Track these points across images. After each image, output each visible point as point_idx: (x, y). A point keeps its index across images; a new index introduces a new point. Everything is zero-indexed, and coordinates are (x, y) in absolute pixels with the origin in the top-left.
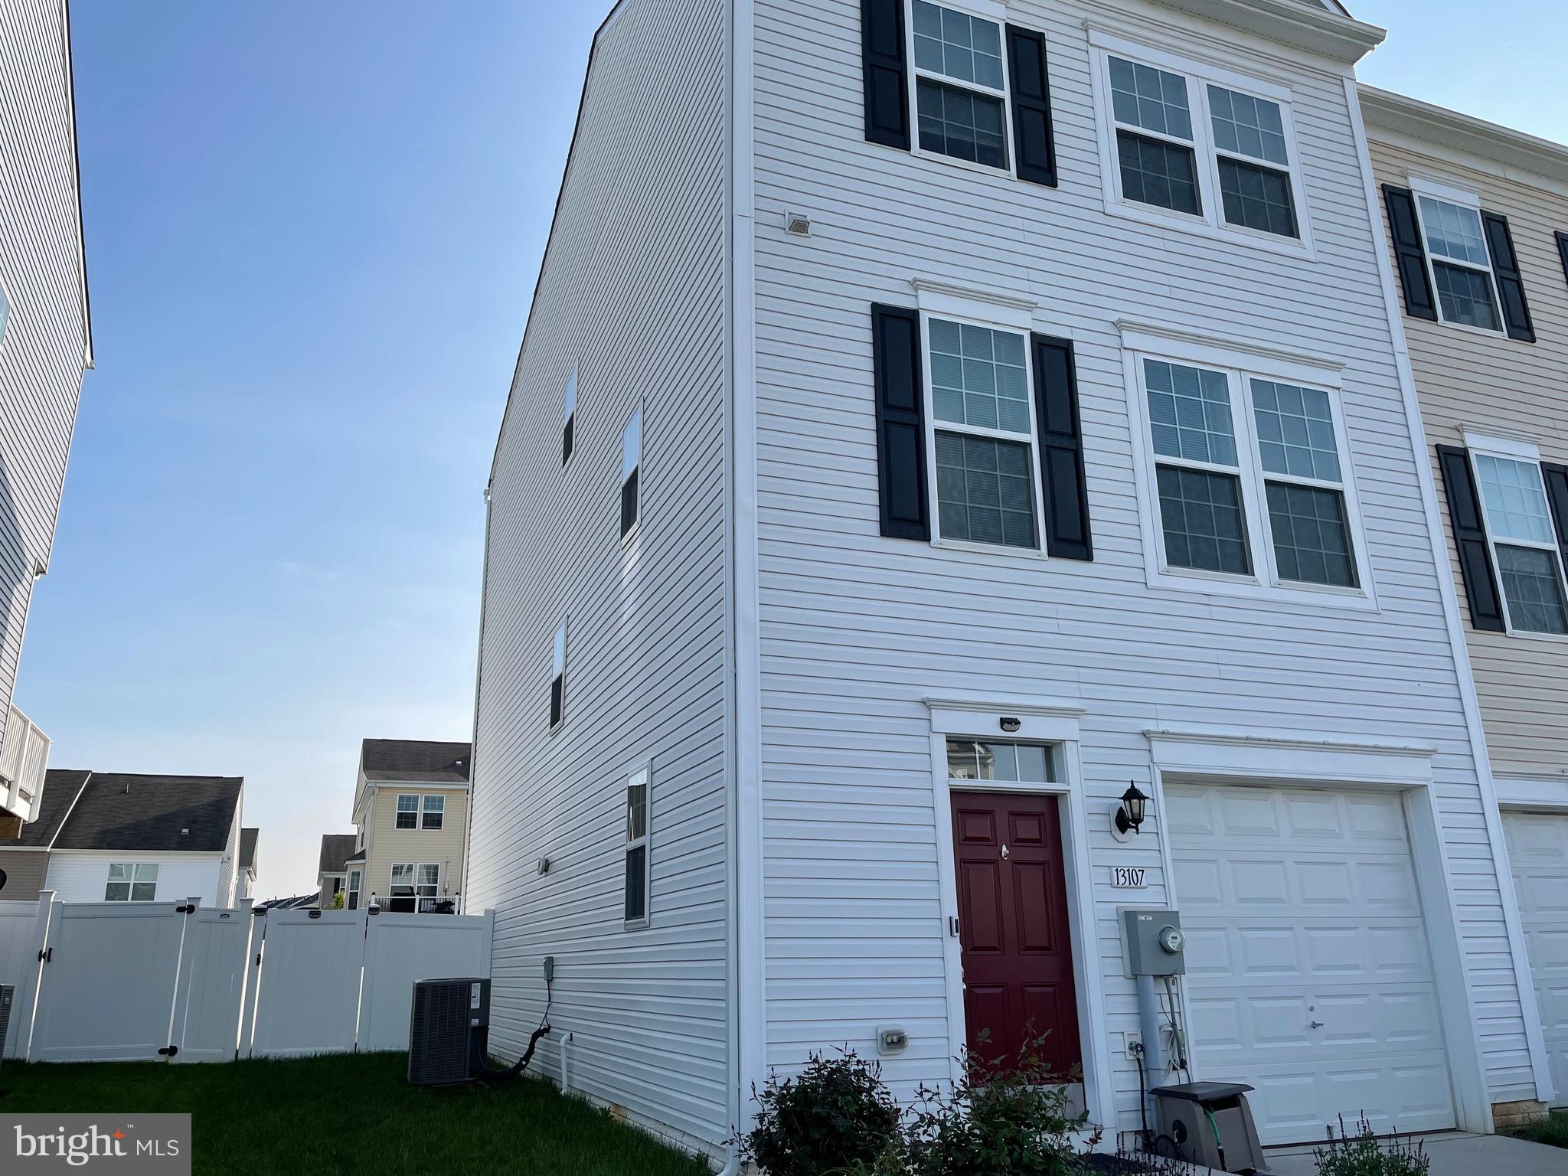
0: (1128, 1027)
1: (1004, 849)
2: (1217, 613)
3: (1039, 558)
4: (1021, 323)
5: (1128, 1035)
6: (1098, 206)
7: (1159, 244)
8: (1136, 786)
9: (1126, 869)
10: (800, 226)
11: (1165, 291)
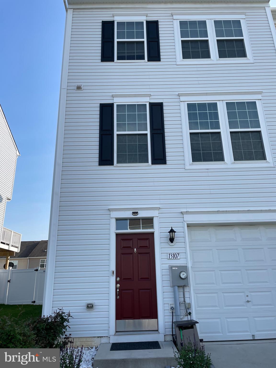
0: (170, 301)
1: (135, 249)
2: (210, 174)
3: (148, 165)
4: (146, 101)
5: (170, 304)
6: (174, 63)
7: (196, 69)
8: (173, 228)
9: (172, 254)
10: (79, 88)
11: (197, 82)
